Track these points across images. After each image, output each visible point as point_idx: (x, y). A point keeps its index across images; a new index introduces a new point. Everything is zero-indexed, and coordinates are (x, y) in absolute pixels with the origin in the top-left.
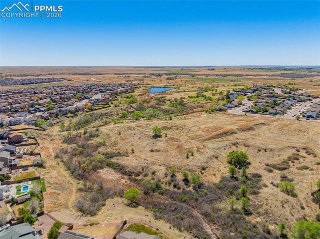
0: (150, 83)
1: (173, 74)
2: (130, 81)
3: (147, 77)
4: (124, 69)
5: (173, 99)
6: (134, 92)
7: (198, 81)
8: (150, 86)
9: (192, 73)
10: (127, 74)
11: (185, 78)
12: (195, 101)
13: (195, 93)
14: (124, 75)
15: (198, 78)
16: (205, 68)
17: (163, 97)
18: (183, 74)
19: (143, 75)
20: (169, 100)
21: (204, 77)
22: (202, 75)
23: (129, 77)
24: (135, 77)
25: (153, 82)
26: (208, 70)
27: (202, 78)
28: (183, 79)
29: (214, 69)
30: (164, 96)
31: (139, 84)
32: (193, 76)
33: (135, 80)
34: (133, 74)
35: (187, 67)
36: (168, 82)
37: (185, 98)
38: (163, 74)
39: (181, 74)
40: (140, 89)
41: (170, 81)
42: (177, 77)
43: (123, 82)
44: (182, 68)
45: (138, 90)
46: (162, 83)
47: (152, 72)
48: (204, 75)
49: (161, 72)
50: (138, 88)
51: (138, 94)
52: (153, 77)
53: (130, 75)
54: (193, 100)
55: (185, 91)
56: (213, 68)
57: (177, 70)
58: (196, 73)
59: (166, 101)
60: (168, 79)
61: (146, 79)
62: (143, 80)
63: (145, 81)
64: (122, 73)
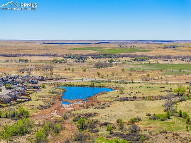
0: (63, 75)
1: (106, 56)
2: (27, 70)
3: (60, 61)
4: (21, 45)
5: (114, 122)
6: (30, 100)
7: (153, 70)
8: (63, 82)
9: (139, 54)
10: (24, 55)
11: (127, 64)
12: (165, 128)
13: (161, 102)
14: (18, 58)
15: (150, 64)
16: (158, 45)
17: (90, 115)
18: (124, 56)
19: (52, 59)
20: (106, 124)
21: (161, 61)
22: (156, 57)
23: (26, 61)
24: (37, 61)
25: (70, 73)
26: (165, 47)
27: (158, 65)
28: (125, 67)
29: (174, 47)
30: (91, 110)
31: (42, 79)
32: (141, 59)
33: (37, 68)
34: (34, 55)
35: (129, 42)
36: (98, 74)
37: (140, 120)
38: (87, 56)
39: (120, 56)
40: (44, 92)
41: (102, 71)
42: (112, 61)
43: (14, 74)
44: (121, 44)
45: (40, 93)
46: (87, 76)
47: (68, 52)
48: (160, 57)
49: (85, 52)
50: (38, 88)
51: (37, 104)
52: (70, 61)
53: (29, 58)
54: (159, 124)
55: (135, 98)
56: (173, 44)
57: (113, 49)
58: (145, 54)
59: (98, 127)
60: (98, 66)
61: (57, 65)
62: (51, 68)
63: (54, 71)
64: (16, 53)
